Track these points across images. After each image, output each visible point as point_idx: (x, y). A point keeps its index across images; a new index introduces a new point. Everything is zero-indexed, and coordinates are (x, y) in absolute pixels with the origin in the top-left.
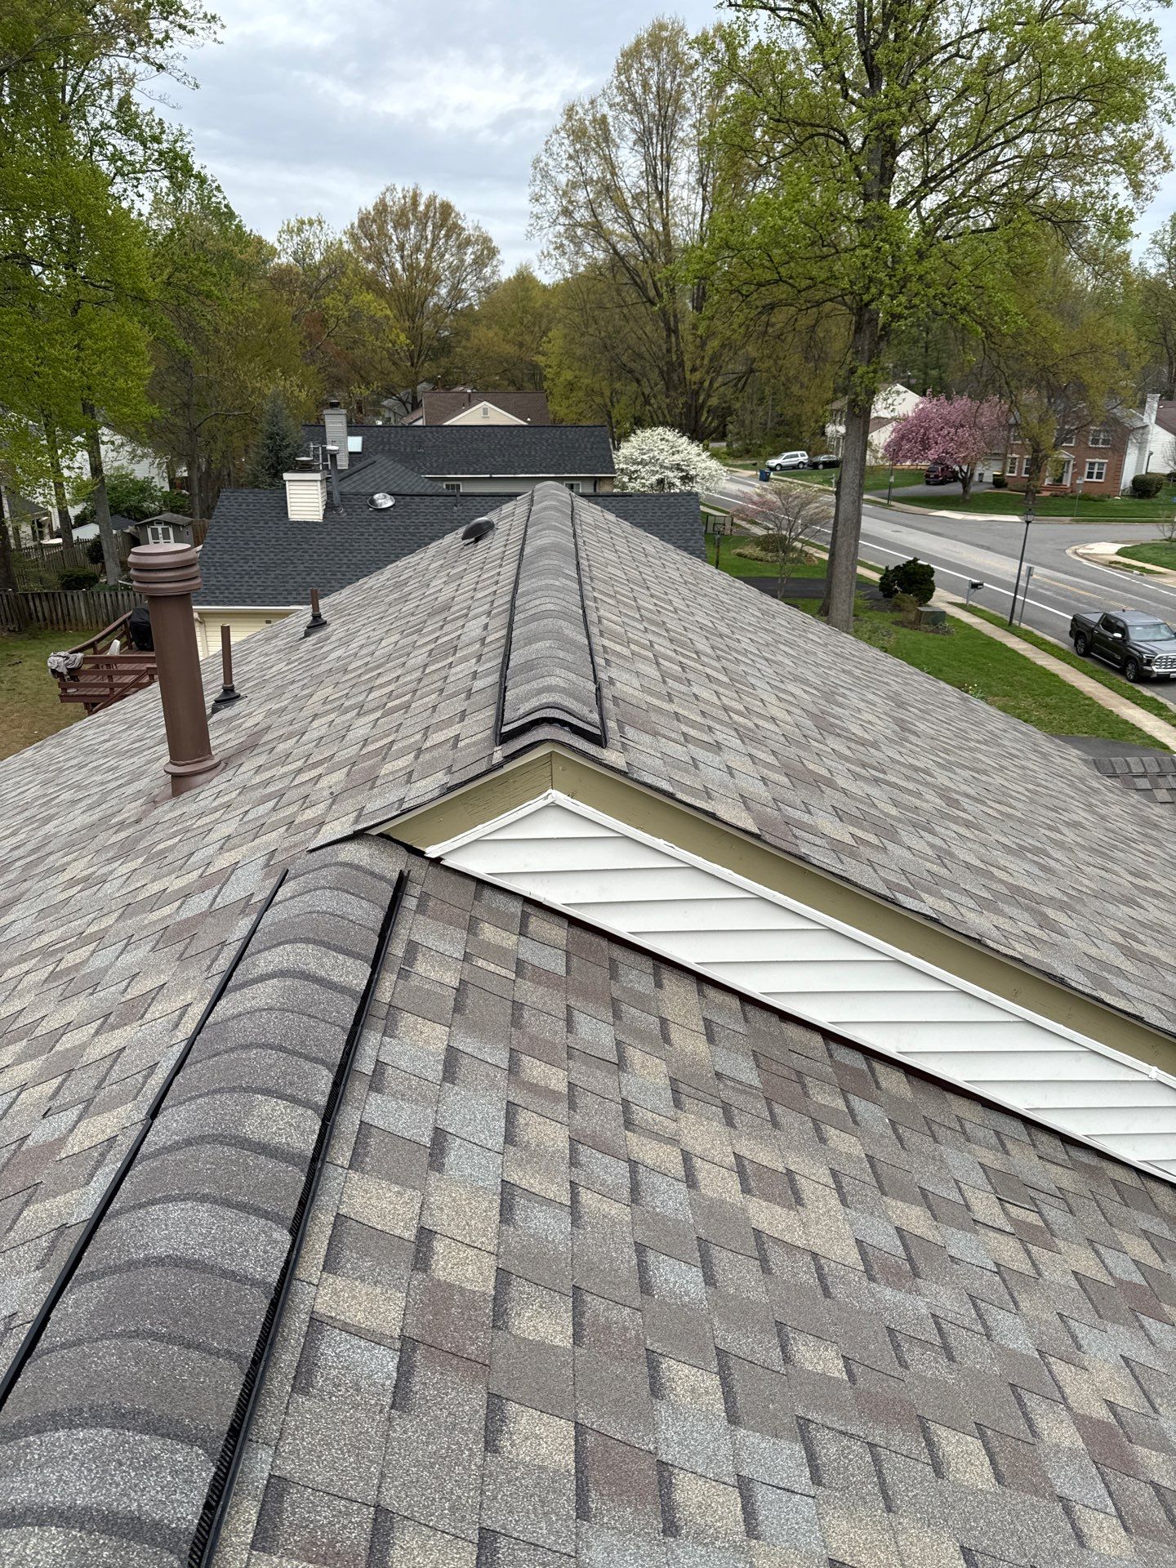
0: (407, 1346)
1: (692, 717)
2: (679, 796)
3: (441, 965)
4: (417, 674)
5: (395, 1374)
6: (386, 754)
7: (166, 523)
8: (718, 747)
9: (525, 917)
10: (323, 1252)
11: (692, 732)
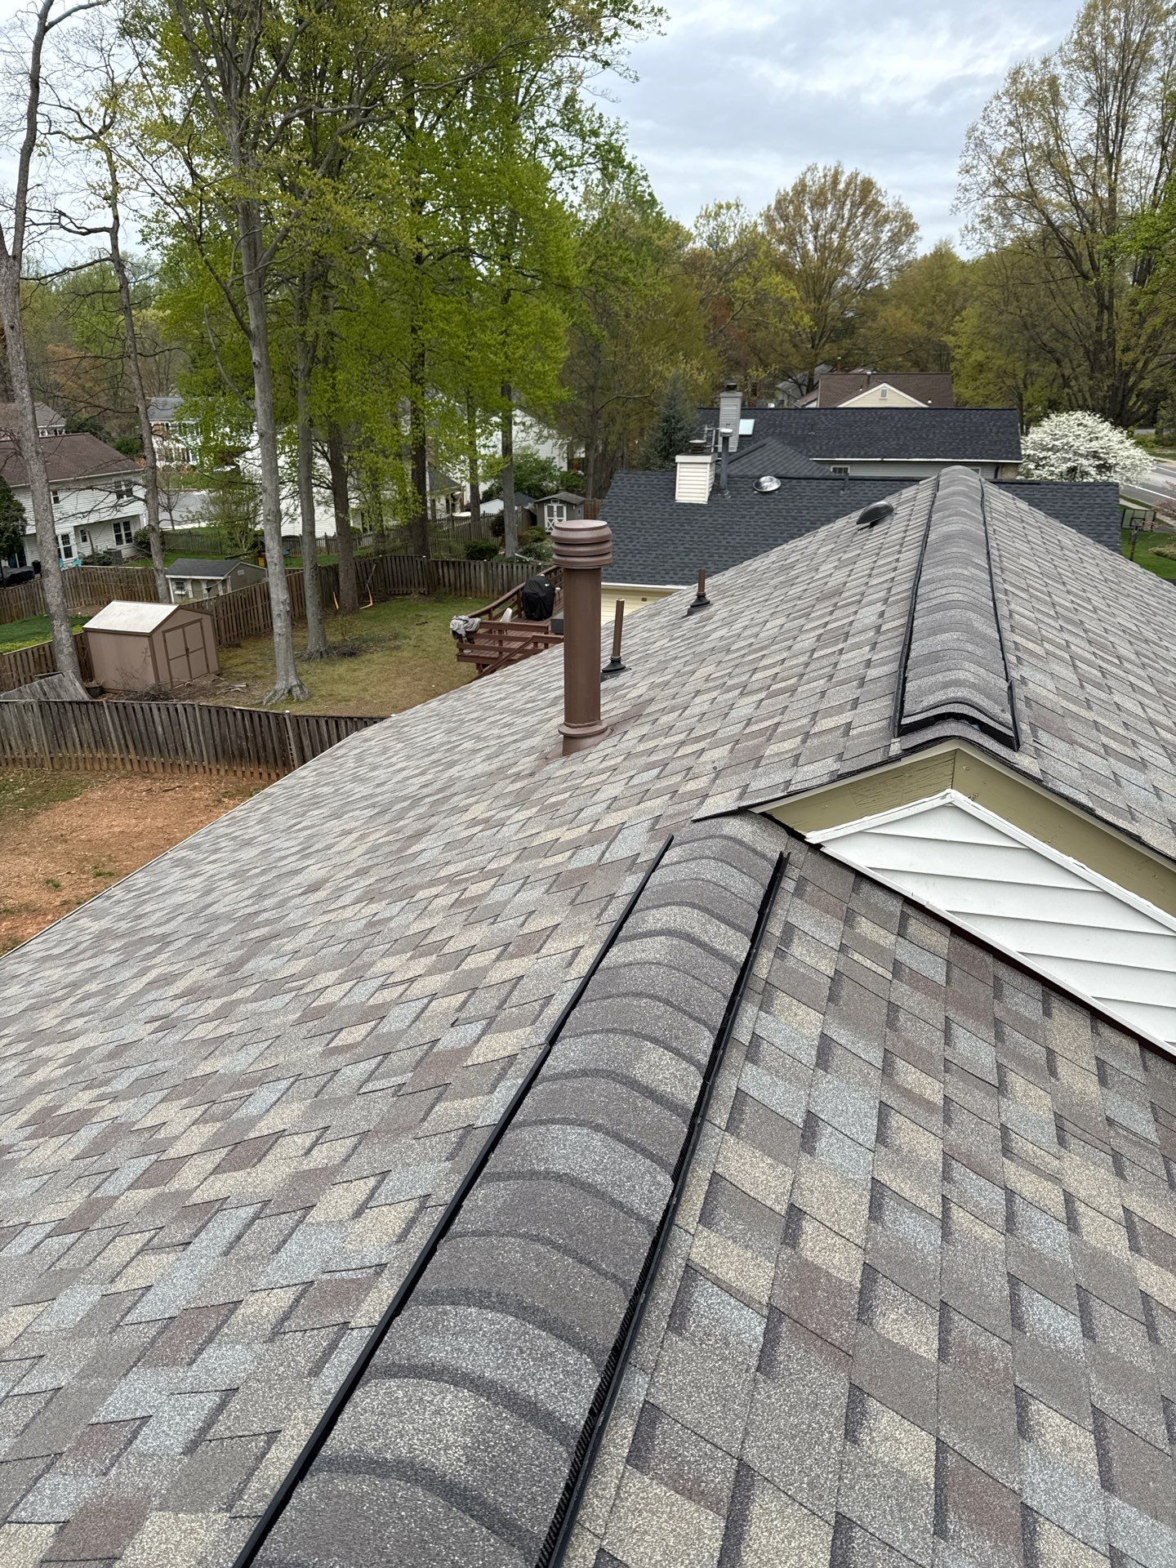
0: (774, 1316)
1: (1112, 728)
2: (1100, 812)
3: (817, 952)
4: (804, 659)
5: (761, 1339)
6: (771, 735)
7: (562, 502)
8: (1142, 765)
9: (904, 918)
10: (699, 1205)
11: (1113, 745)
